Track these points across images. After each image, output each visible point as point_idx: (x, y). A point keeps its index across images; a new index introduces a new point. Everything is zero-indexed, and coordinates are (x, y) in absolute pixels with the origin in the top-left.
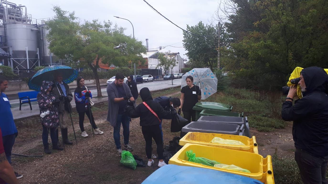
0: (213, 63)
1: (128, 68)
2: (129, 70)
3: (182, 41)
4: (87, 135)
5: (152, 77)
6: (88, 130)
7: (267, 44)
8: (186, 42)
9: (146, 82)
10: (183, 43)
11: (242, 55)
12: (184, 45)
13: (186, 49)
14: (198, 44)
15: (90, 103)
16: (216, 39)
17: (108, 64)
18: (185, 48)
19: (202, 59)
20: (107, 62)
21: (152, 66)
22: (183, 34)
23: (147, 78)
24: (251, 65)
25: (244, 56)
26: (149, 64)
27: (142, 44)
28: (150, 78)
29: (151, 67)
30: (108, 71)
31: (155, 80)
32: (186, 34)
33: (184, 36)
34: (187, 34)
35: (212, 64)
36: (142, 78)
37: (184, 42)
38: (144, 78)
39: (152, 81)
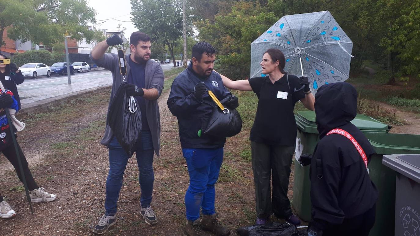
0: (173, 46)
1: (48, 52)
2: (49, 55)
3: (130, 13)
4: (12, 212)
5: (88, 66)
6: (11, 191)
7: (269, 17)
8: (135, 16)
9: (79, 72)
10: (132, 16)
11: (231, 34)
12: (133, 20)
13: (135, 26)
14: (153, 20)
15: (14, 123)
16: (176, 14)
17: (21, 40)
18: (134, 24)
19: (163, 39)
20: (19, 37)
21: (85, 49)
22: (131, 3)
23: (80, 67)
24: (245, 48)
25: (234, 35)
26: (79, 46)
27: (86, 5)
28: (84, 67)
29: (82, 51)
30: (14, 56)
31: (92, 69)
32: (134, 3)
33: (132, 6)
34: (136, 4)
35: (173, 48)
36: (73, 66)
37: (132, 14)
38: (75, 67)
39: (88, 71)
